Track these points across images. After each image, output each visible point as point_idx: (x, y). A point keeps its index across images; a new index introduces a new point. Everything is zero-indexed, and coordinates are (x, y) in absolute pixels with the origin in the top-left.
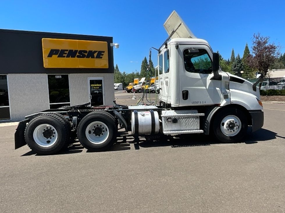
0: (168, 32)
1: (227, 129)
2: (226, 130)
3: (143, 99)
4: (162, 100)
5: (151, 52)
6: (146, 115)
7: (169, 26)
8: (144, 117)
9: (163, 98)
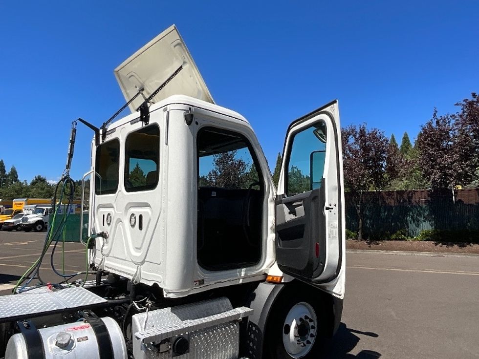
0: (125, 89)
1: (296, 342)
2: (293, 343)
3: (38, 270)
4: (106, 269)
5: (75, 131)
6: (76, 342)
7: (132, 76)
8: (71, 353)
9: (108, 262)
